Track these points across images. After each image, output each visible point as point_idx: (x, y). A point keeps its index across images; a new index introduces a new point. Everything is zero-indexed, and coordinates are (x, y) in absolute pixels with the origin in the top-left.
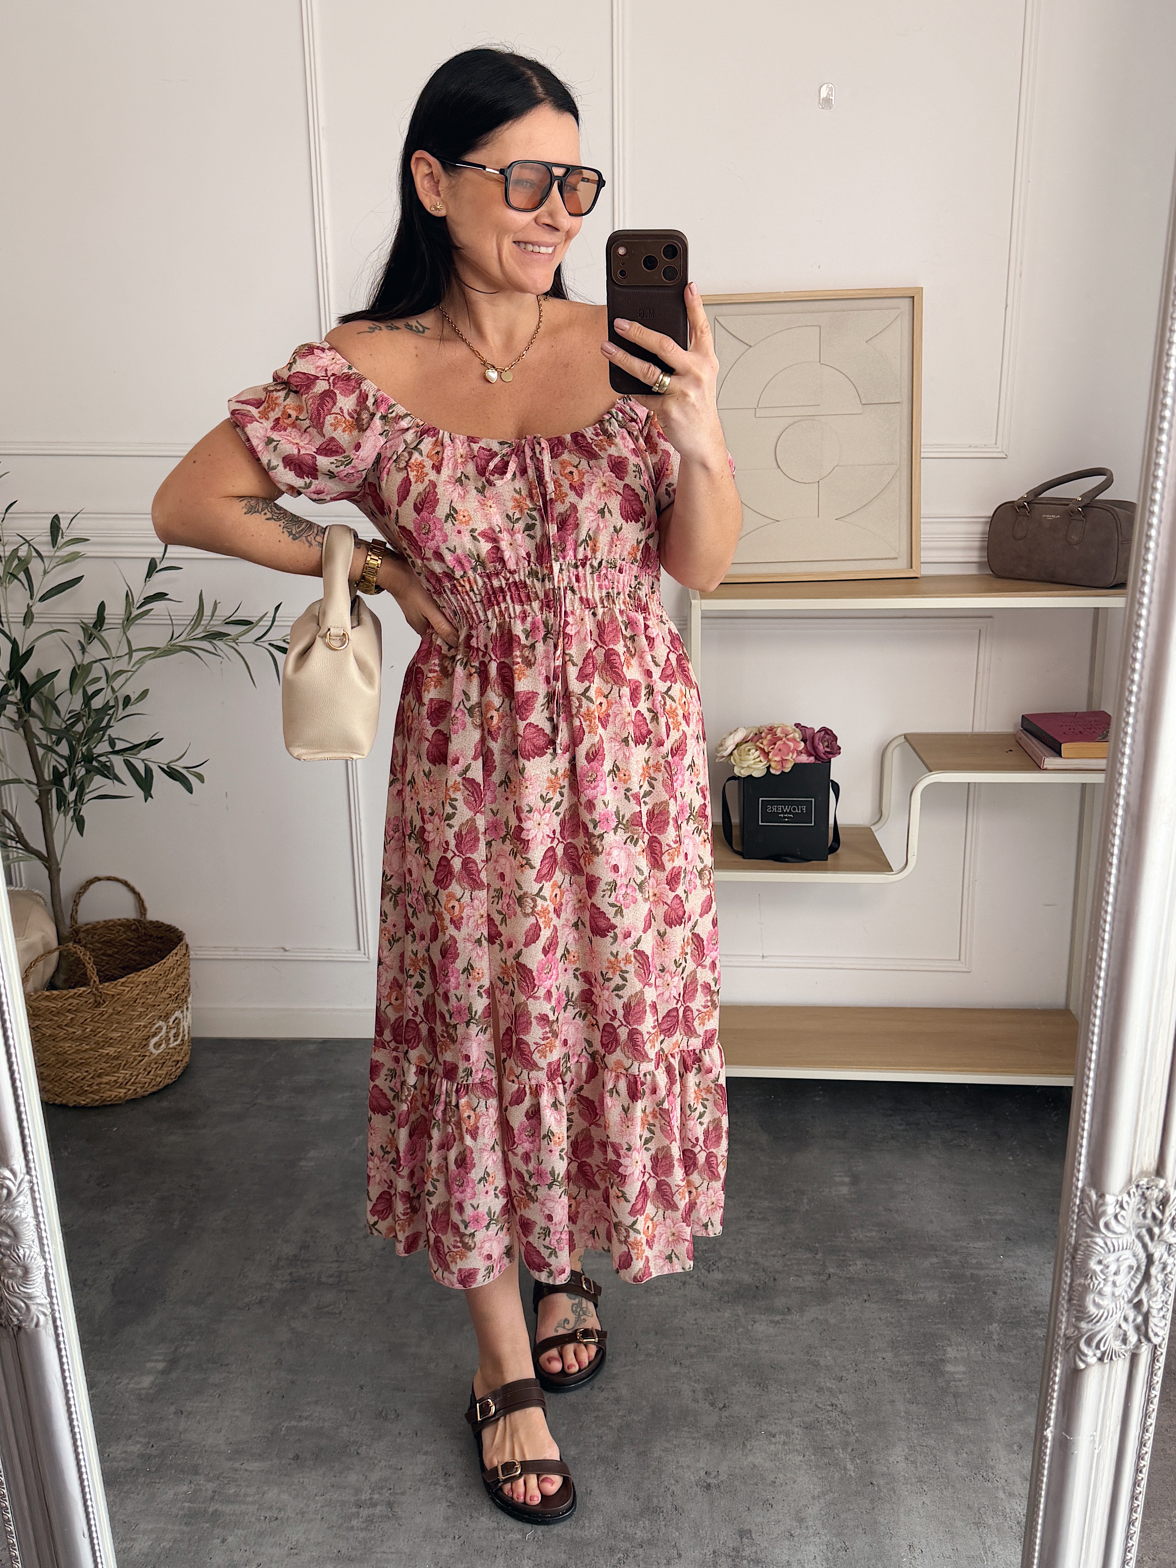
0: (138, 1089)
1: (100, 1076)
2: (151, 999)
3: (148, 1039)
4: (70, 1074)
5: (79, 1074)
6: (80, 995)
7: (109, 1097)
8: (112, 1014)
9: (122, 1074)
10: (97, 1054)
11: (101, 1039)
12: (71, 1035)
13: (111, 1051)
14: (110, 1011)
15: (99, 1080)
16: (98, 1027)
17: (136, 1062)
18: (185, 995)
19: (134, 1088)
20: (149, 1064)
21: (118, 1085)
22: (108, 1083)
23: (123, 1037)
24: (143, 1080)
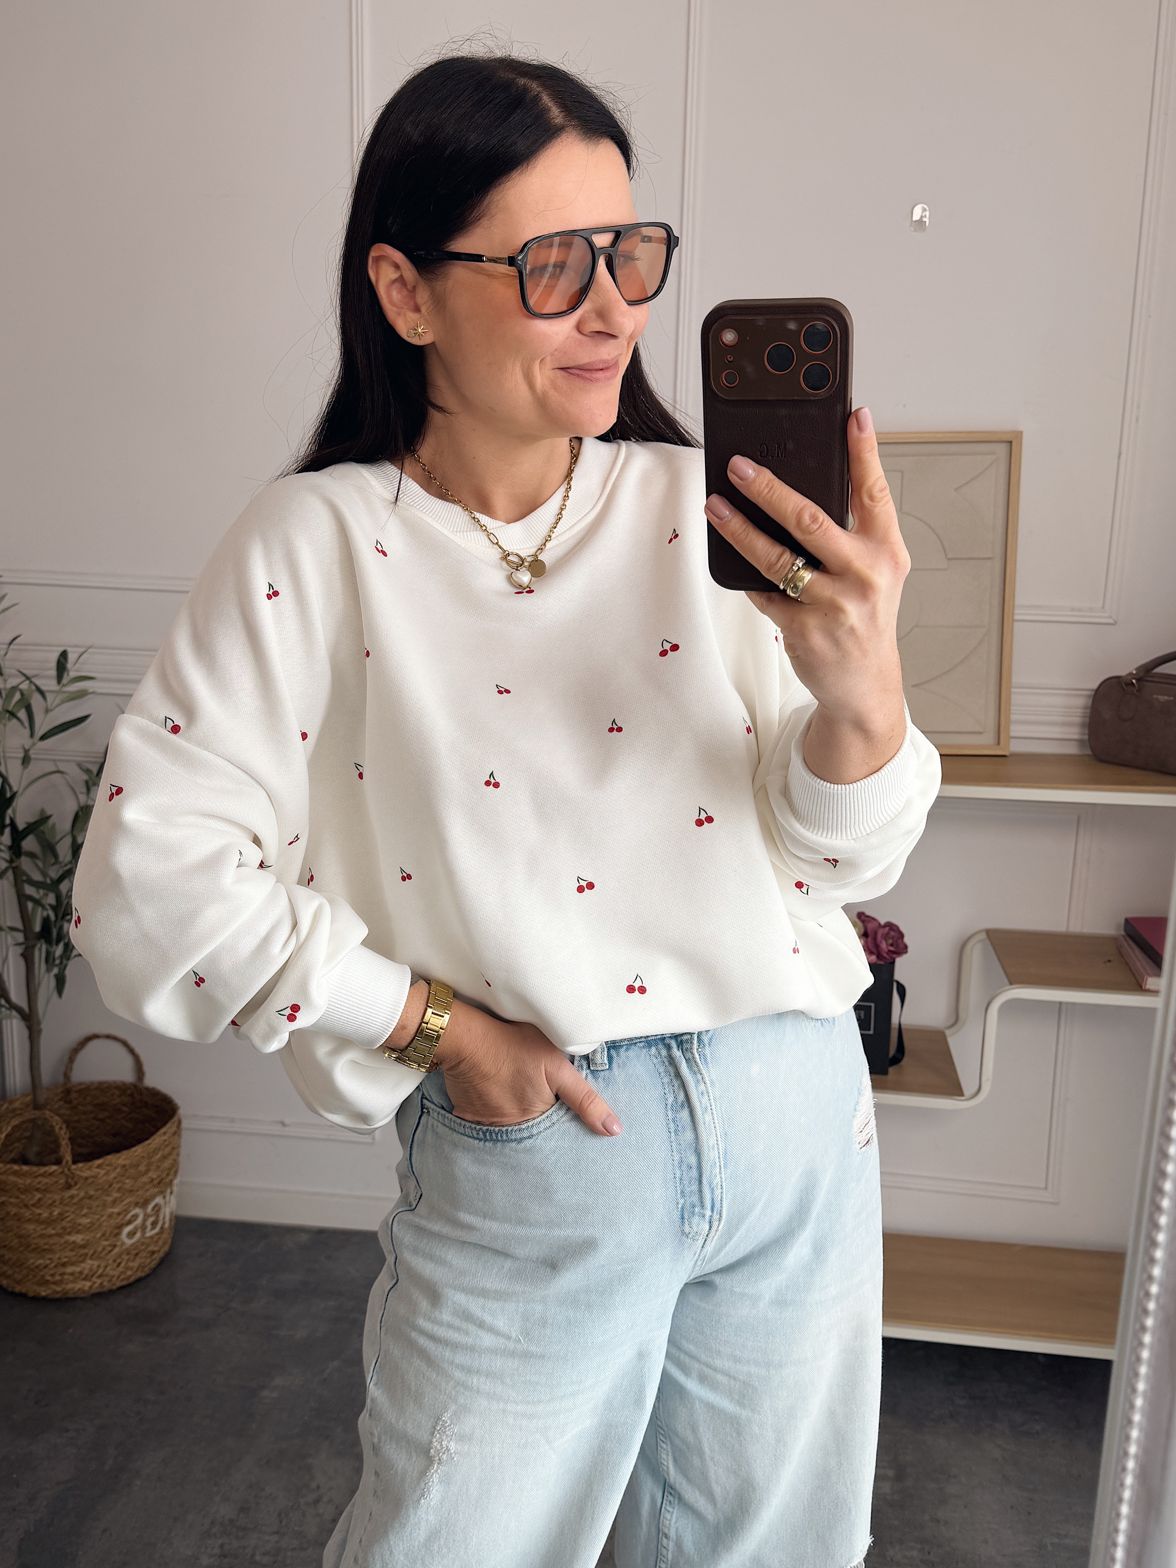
0: (105, 1283)
1: (64, 1265)
2: (128, 1183)
3: (120, 1227)
4: (32, 1261)
5: (41, 1261)
6: (51, 1174)
7: (73, 1289)
8: (83, 1198)
9: (89, 1265)
10: (63, 1241)
11: (68, 1225)
12: (37, 1217)
13: (78, 1238)
14: (82, 1194)
15: (61, 1270)
16: (67, 1211)
17: (104, 1253)
18: (170, 1177)
19: (99, 1281)
20: (120, 1255)
21: (83, 1276)
22: (72, 1274)
23: (92, 1224)
24: (112, 1273)
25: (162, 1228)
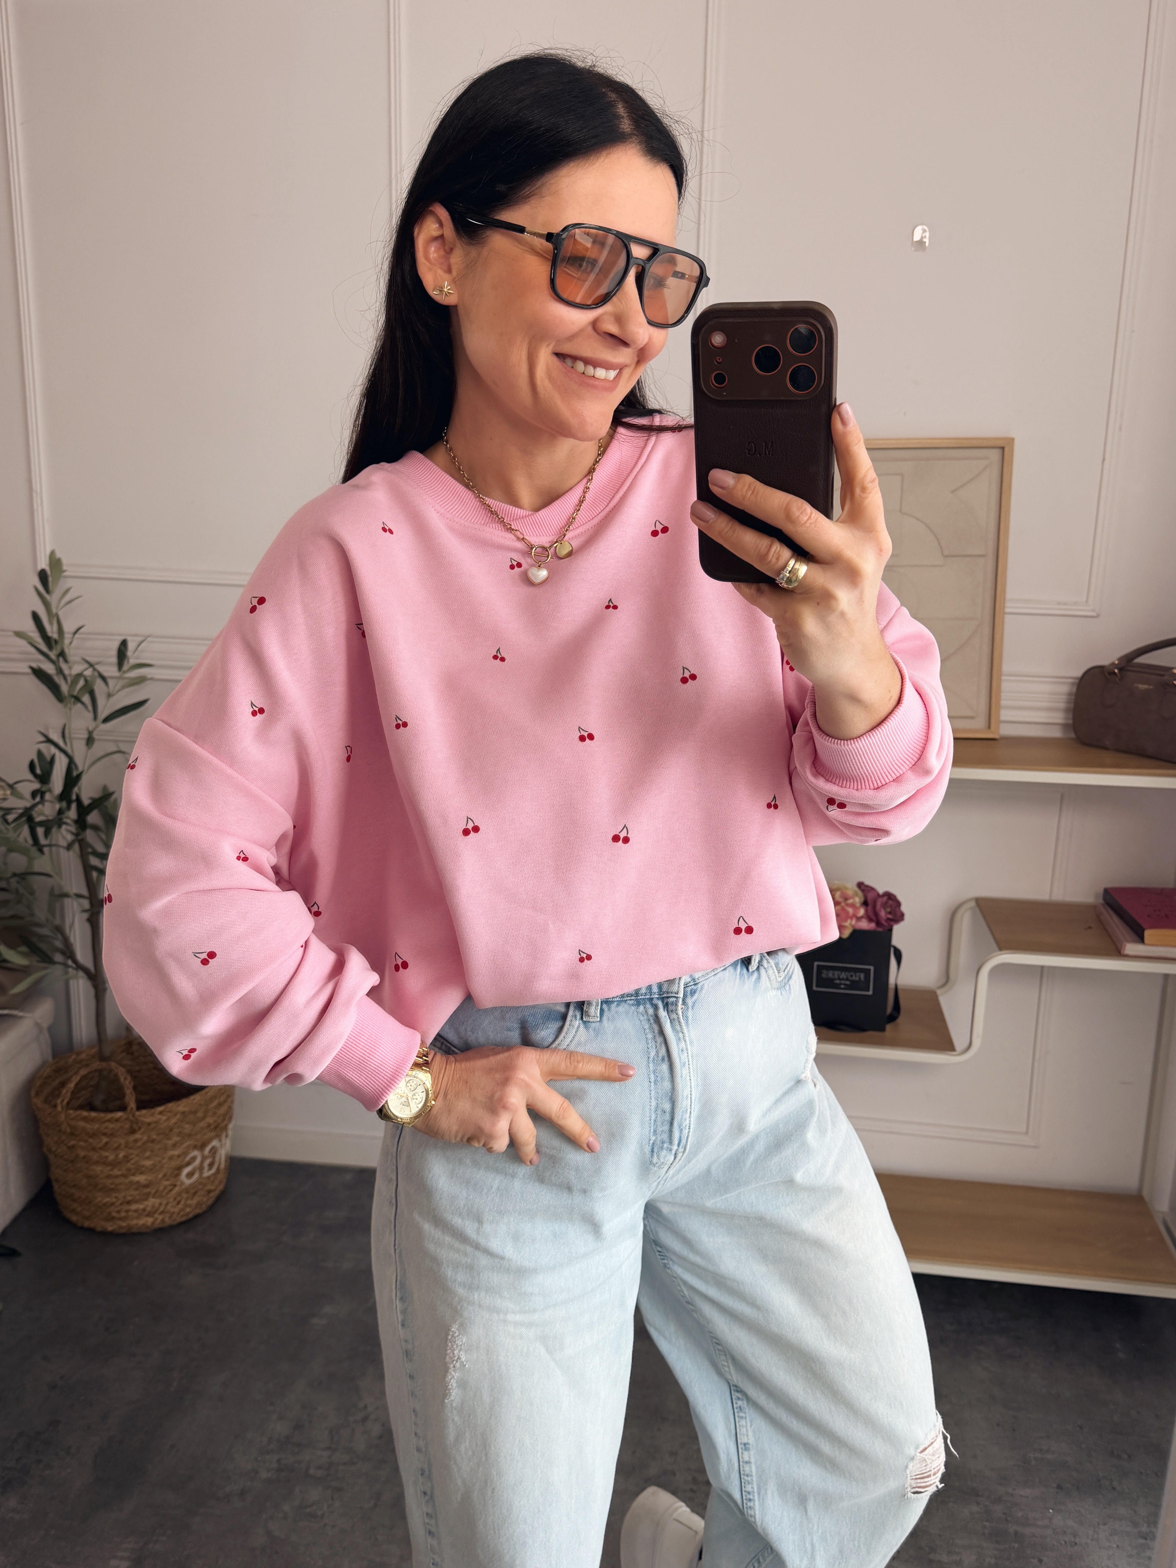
0: (167, 1219)
1: (129, 1203)
2: (188, 1128)
3: (180, 1168)
4: (99, 1199)
5: (108, 1199)
6: (117, 1120)
7: (137, 1224)
8: (146, 1142)
9: (152, 1202)
10: (127, 1181)
11: (132, 1167)
12: (104, 1160)
13: (142, 1179)
14: (145, 1138)
15: (126, 1207)
16: (132, 1154)
17: (166, 1191)
18: (225, 1123)
19: (161, 1217)
20: (179, 1194)
21: (146, 1213)
22: (136, 1211)
23: (154, 1165)
24: (172, 1210)
25: (218, 1169)
